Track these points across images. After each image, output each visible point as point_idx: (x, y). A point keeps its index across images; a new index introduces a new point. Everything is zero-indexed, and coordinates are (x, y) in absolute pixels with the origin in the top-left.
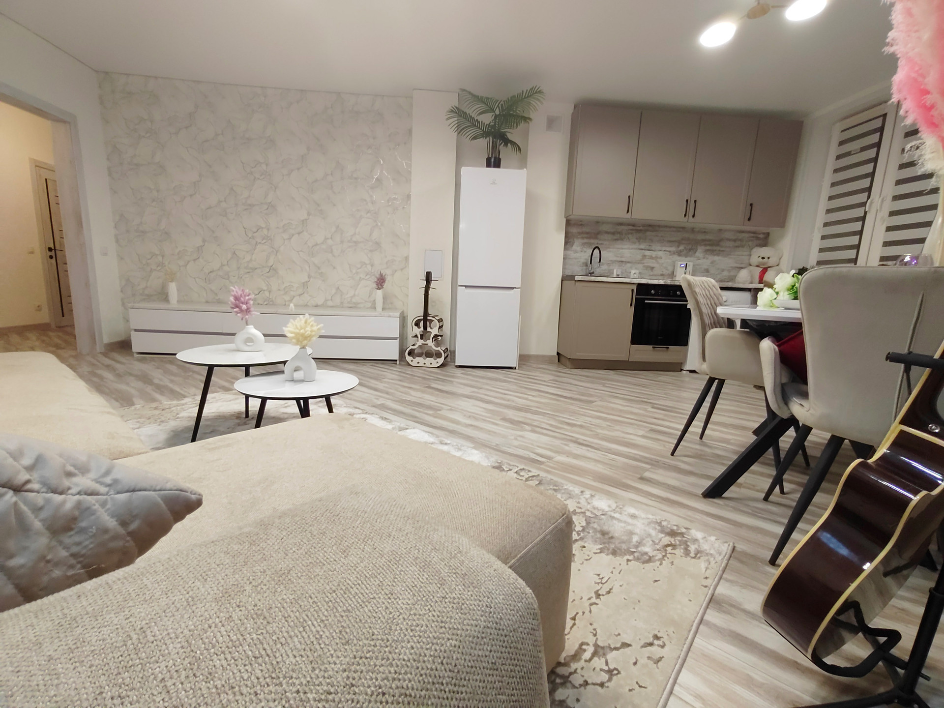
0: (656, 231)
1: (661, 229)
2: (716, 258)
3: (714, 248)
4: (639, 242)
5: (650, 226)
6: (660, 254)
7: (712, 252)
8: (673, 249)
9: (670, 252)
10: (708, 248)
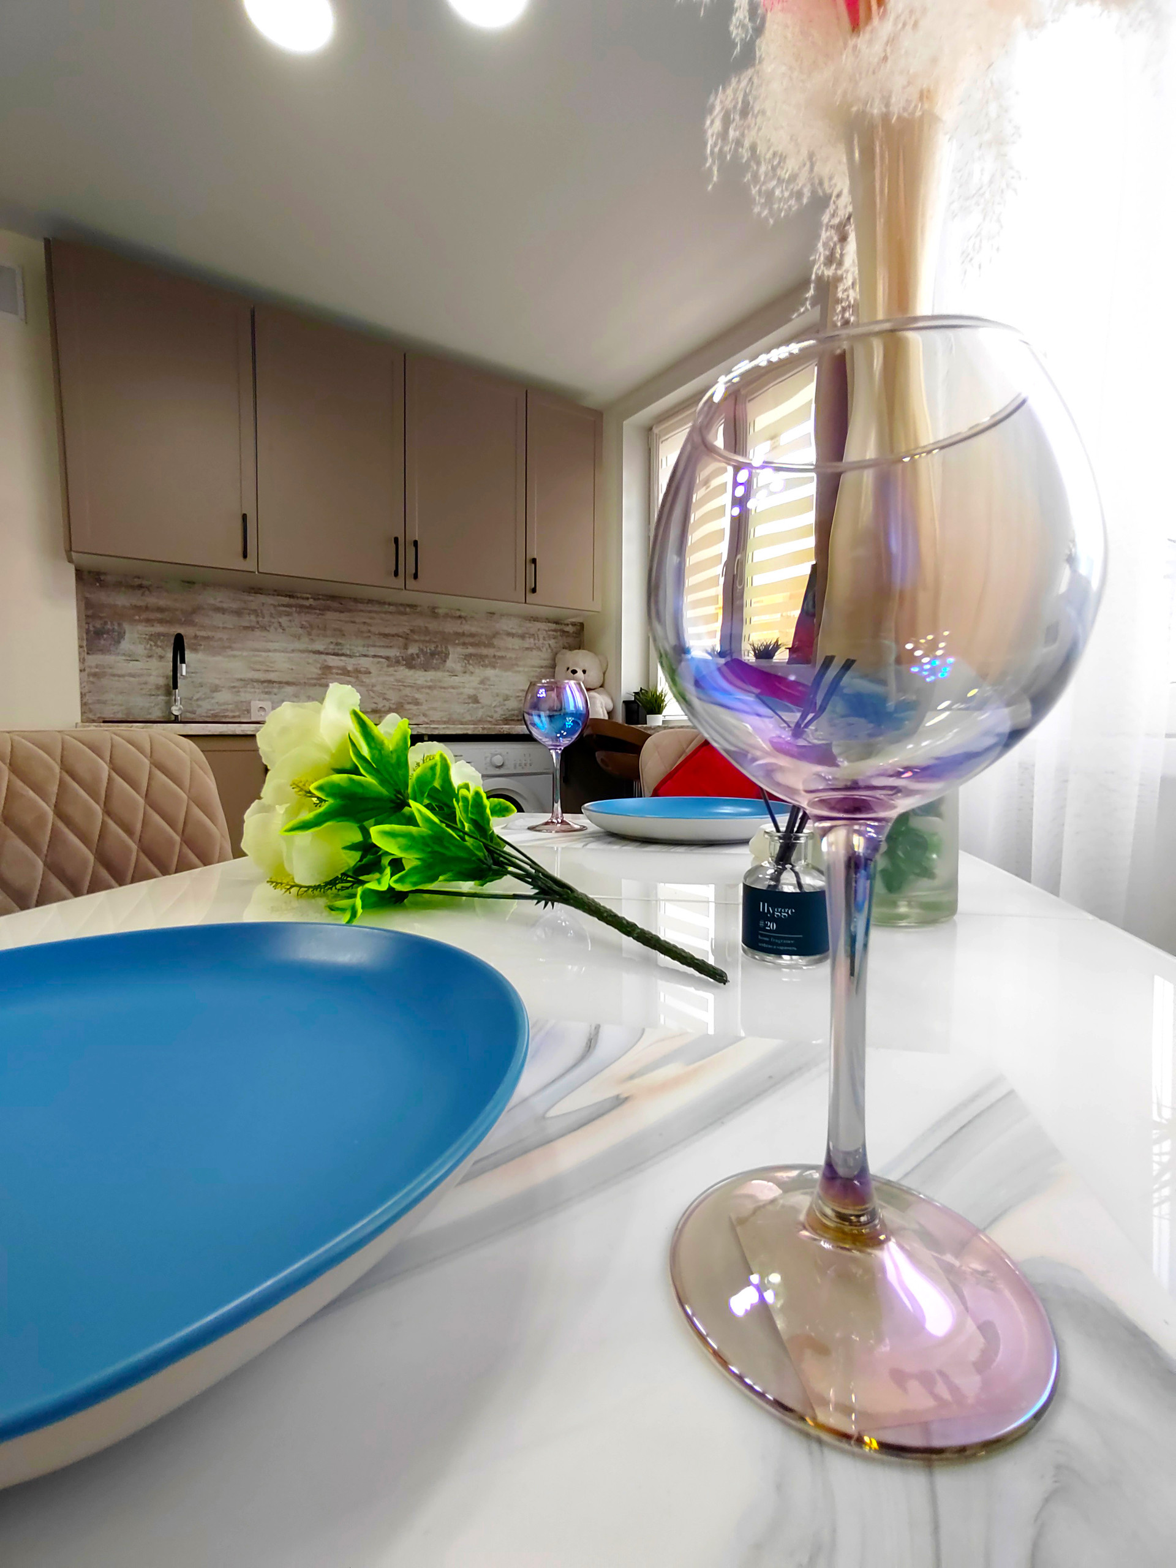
0: (350, 611)
1: (361, 606)
2: (490, 672)
3: (484, 651)
4: (309, 634)
5: (333, 598)
6: (365, 662)
7: (480, 660)
8: (393, 653)
9: (387, 658)
10: (471, 650)
